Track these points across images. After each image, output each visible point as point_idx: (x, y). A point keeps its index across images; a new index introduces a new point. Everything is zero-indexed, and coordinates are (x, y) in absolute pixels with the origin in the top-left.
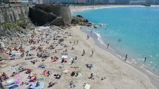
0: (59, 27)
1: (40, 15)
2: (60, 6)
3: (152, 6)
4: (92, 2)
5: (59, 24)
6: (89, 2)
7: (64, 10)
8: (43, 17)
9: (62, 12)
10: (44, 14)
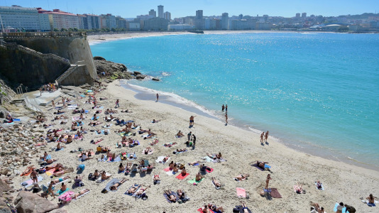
0: (83, 88)
1: (23, 61)
2: (70, 35)
3: (206, 33)
4: (95, 27)
5: (80, 80)
6: (87, 28)
7: (80, 45)
8: (33, 66)
9: (77, 50)
10: (36, 58)
